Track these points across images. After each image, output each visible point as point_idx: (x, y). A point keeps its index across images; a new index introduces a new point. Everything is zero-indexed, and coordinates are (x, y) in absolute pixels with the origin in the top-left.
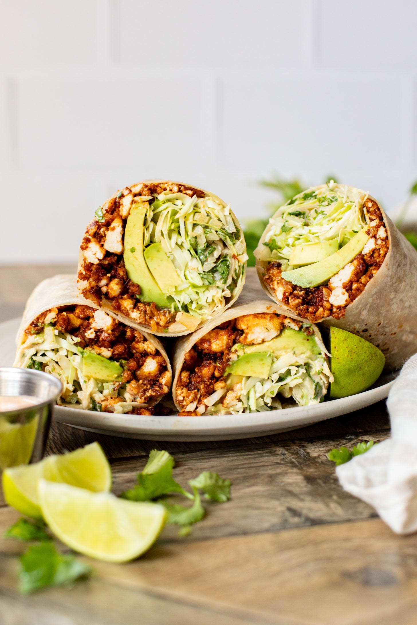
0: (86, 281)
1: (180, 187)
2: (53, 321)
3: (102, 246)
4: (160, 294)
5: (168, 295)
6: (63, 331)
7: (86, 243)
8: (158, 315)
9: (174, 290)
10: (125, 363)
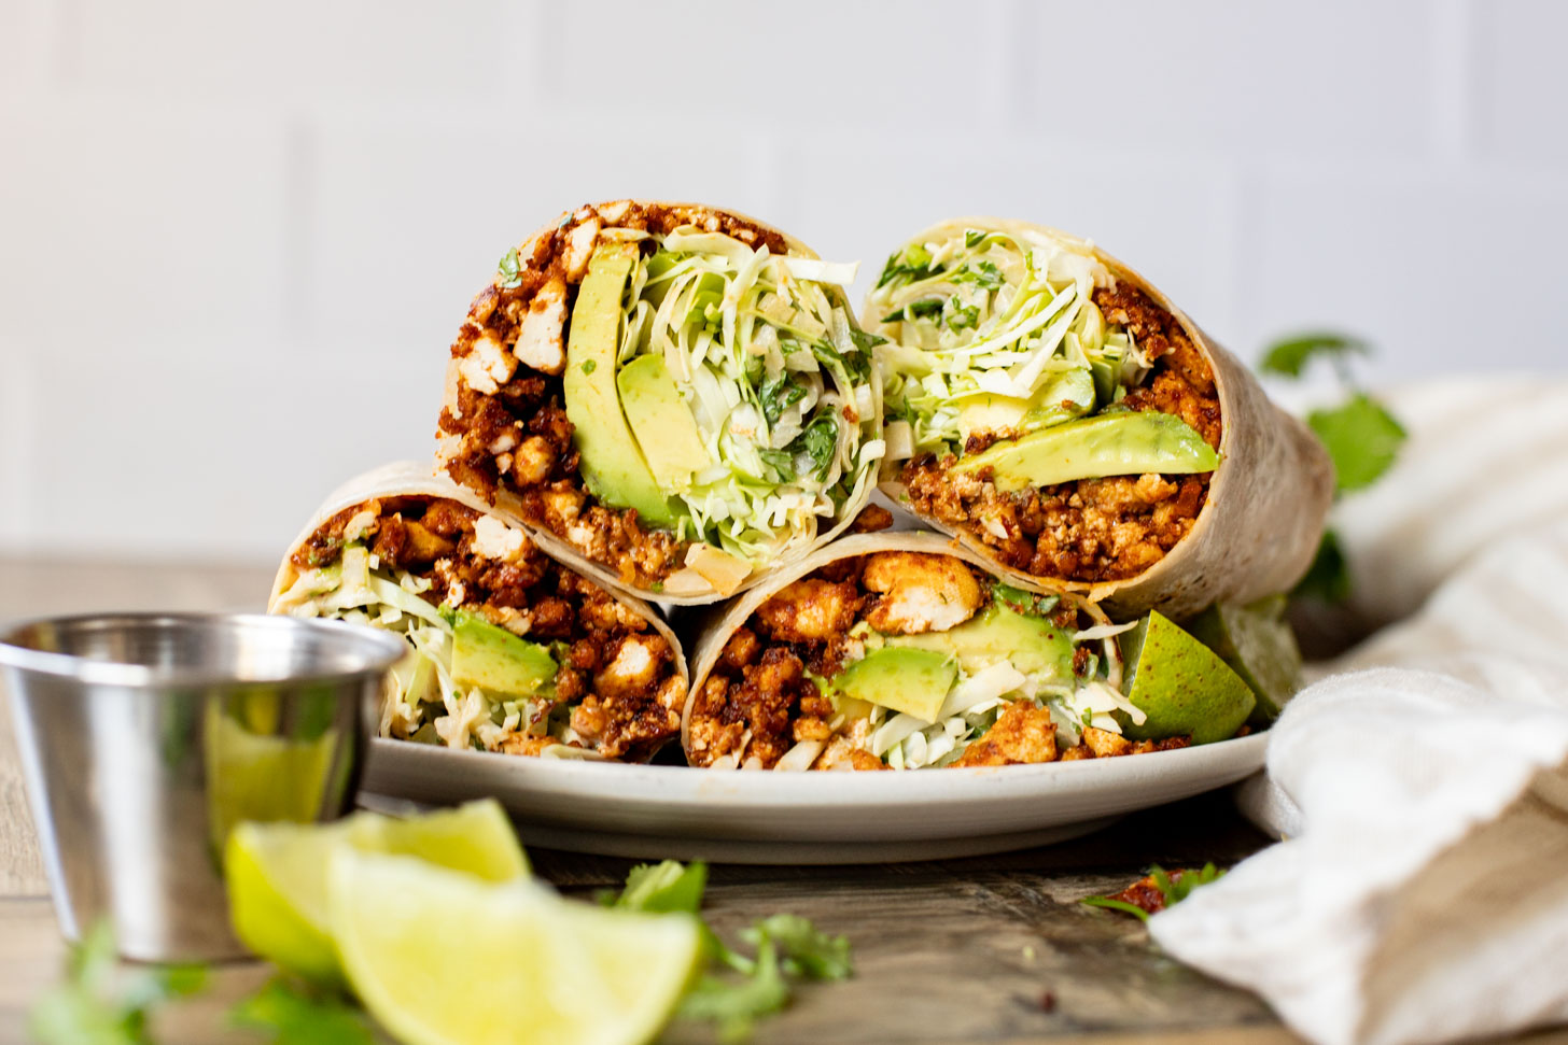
0: (460, 435)
1: (725, 219)
2: (367, 534)
3: (510, 349)
4: (651, 488)
5: (672, 494)
6: (391, 561)
7: (467, 338)
8: (641, 544)
9: (688, 481)
10: (564, 650)
